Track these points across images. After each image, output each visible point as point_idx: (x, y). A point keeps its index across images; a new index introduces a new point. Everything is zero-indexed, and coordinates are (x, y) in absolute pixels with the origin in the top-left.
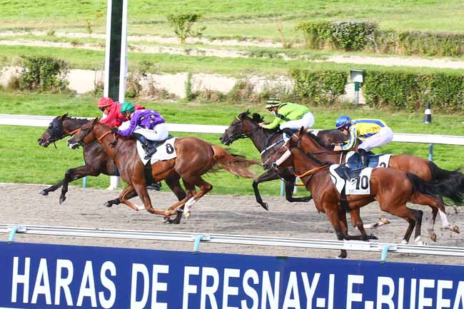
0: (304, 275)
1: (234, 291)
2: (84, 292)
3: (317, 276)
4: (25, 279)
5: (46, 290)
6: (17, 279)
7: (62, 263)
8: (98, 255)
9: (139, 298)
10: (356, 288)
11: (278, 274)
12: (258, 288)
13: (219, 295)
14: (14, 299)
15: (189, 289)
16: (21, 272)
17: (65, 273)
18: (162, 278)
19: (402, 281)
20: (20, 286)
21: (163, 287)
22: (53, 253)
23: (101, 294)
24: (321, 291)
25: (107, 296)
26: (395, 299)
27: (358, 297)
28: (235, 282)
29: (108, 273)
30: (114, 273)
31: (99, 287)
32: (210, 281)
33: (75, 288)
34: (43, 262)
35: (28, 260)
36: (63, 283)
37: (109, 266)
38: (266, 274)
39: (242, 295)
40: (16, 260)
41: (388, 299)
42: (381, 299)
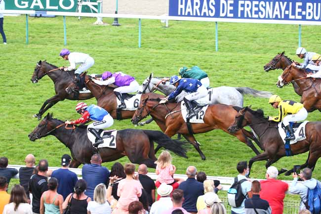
0: (281, 3)
1: (257, 9)
2: (203, 11)
3: (285, 3)
4: (183, 6)
5: (190, 10)
6: (180, 6)
7: (196, 1)
9: (223, 12)
10: (299, 7)
11: (272, 3)
12: (265, 8)
13: (251, 11)
14: (179, 14)
15: (240, 9)
16: (182, 4)
17: (197, 4)
18: (231, 5)
19: (315, 4)
20: (181, 9)
21: (232, 8)
23: (210, 11)
24: (287, 8)
25: (212, 11)
26: (313, 10)
27: (300, 10)
28: (257, 6)
29: (212, 4)
30: (214, 4)
31: (209, 9)
32: (248, 6)
33: (200, 9)
35: (184, 1)
36: (196, 8)
37: (212, 1)
38: (267, 3)
39: (259, 10)
41: (310, 11)
42: (308, 10)
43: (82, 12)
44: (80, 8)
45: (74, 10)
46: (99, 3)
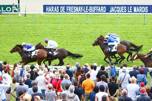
0: (81, 7)
1: (73, 9)
2: (55, 10)
3: (82, 7)
4: (48, 9)
5: (50, 10)
6: (47, 9)
7: (52, 7)
8: (56, 6)
9: (62, 11)
10: (87, 8)
11: (78, 7)
12: (76, 9)
13: (71, 10)
14: (47, 11)
15: (67, 9)
16: (47, 8)
17: (53, 8)
18: (64, 8)
19: (92, 7)
20: (47, 10)
21: (64, 9)
22: (51, 6)
24: (83, 9)
25: (58, 11)
26: (92, 9)
27: (87, 9)
28: (73, 8)
29: (58, 8)
31: (57, 10)
32: (70, 8)
33: (54, 10)
34: (50, 7)
35: (48, 7)
36: (52, 9)
37: (58, 7)
38: (76, 7)
39: (74, 10)
40: (47, 7)
41: (91, 9)
42: (90, 9)
43: (14, 12)
44: (13, 11)
45: (11, 11)
46: (20, 9)
